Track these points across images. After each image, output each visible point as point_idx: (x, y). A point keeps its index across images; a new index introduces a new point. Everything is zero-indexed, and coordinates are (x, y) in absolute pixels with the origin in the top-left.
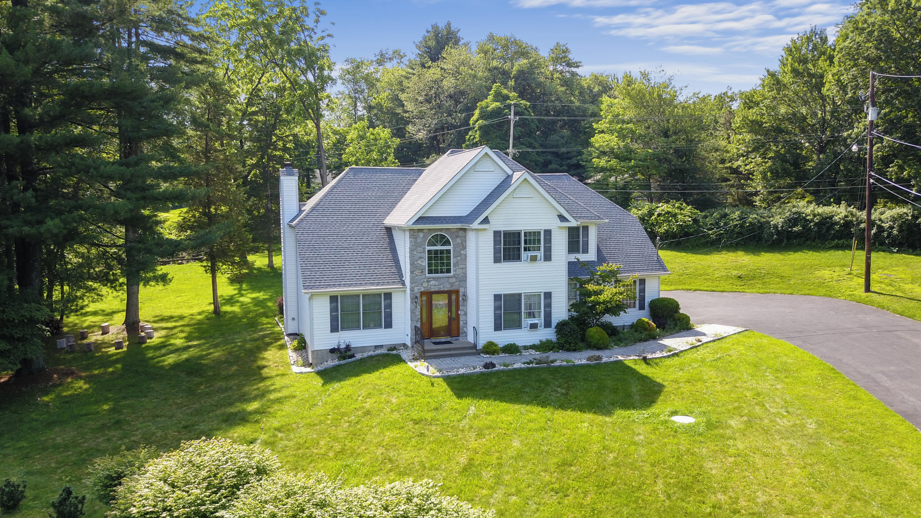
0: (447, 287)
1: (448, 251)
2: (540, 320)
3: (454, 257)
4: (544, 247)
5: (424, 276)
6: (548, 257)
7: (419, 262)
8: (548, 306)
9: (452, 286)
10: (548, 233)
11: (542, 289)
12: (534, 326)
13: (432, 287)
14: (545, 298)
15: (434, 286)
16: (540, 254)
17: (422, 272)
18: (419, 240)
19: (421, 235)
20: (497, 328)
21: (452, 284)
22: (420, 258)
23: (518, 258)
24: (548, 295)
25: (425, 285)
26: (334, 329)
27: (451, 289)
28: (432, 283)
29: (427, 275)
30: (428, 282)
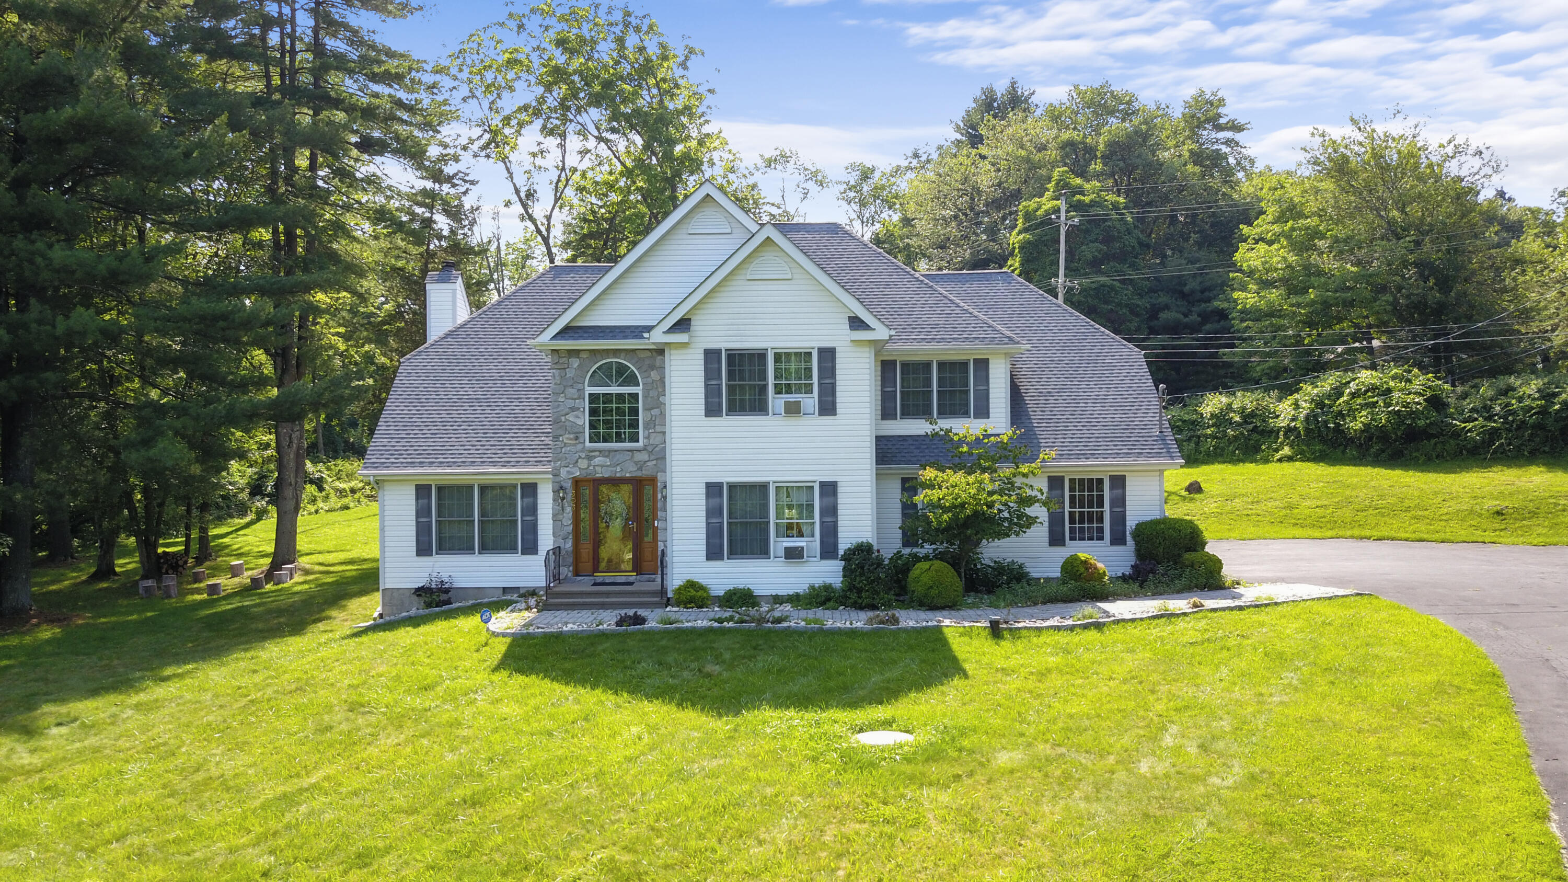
0: (630, 470)
1: (635, 396)
2: (811, 543)
3: (645, 409)
4: (820, 384)
5: (580, 447)
6: (828, 407)
7: (571, 417)
8: (831, 511)
9: (640, 469)
10: (828, 355)
11: (816, 474)
12: (793, 554)
13: (598, 469)
14: (822, 495)
15: (602, 467)
16: (810, 402)
17: (577, 438)
18: (570, 373)
19: (575, 363)
20: (713, 553)
21: (641, 465)
22: (573, 409)
23: (758, 406)
24: (830, 489)
25: (583, 464)
26: (423, 550)
27: (639, 474)
28: (598, 460)
29: (588, 444)
30: (590, 458)
